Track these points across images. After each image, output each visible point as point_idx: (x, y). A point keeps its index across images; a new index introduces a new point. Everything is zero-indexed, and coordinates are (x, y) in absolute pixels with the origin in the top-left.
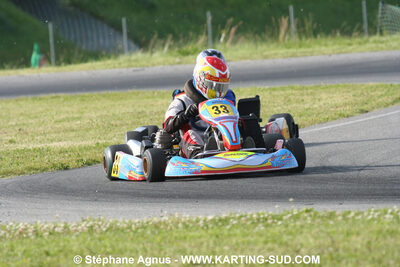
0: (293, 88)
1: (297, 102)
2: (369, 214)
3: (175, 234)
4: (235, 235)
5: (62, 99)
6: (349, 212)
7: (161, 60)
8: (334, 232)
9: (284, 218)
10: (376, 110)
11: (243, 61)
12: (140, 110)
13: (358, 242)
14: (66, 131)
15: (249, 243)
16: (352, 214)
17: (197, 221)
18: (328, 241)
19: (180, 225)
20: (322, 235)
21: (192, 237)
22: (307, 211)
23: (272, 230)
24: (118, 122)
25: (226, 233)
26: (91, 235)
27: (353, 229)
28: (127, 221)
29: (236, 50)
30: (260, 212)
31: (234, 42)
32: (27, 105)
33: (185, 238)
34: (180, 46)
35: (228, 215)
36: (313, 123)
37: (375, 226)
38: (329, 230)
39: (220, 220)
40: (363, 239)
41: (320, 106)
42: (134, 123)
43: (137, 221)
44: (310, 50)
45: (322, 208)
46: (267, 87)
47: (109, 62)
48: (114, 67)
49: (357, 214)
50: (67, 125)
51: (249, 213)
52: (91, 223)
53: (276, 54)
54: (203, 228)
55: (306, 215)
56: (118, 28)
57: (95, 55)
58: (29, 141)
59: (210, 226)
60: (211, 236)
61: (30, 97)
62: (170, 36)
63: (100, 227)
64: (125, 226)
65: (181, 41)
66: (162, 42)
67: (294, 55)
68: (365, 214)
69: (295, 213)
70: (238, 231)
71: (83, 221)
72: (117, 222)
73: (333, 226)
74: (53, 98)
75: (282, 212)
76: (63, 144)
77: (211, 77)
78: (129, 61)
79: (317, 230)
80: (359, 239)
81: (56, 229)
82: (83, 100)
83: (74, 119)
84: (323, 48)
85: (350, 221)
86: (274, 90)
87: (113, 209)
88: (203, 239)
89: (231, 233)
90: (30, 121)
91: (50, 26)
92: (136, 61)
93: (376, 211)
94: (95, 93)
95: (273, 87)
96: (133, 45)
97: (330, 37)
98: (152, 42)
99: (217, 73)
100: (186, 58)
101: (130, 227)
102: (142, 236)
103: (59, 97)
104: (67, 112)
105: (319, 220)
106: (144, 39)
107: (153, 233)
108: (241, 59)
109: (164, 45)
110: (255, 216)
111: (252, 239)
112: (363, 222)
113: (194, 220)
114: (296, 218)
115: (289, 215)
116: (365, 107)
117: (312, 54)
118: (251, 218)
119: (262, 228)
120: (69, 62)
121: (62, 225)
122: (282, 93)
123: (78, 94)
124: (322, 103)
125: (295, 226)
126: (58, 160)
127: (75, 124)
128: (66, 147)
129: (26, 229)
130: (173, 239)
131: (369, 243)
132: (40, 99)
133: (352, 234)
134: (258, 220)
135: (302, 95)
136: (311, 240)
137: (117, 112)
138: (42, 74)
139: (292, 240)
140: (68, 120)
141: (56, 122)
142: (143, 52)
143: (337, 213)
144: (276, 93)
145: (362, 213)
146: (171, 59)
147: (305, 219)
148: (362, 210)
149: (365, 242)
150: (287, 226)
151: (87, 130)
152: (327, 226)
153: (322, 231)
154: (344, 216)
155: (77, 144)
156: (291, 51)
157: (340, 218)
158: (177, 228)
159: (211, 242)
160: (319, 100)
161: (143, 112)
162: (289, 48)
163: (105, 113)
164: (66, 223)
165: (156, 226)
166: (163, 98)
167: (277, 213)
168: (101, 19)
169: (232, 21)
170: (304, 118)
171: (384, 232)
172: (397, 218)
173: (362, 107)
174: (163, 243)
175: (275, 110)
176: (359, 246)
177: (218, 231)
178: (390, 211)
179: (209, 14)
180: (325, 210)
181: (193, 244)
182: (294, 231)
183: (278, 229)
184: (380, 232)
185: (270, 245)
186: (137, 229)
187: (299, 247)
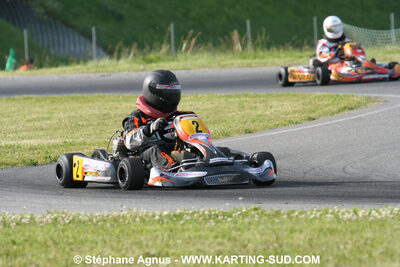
0: (247, 96)
1: (251, 109)
2: (311, 214)
3: (133, 228)
4: (188, 230)
5: (33, 100)
6: (294, 211)
7: (126, 66)
8: (279, 229)
9: (234, 215)
10: (322, 118)
11: (202, 70)
12: (105, 112)
13: (300, 239)
14: (36, 129)
15: (200, 237)
16: (296, 213)
17: (154, 216)
18: (273, 238)
19: (137, 219)
20: (268, 232)
21: (149, 231)
22: (255, 209)
23: (222, 226)
24: (85, 123)
25: (180, 227)
26: (55, 226)
27: (296, 227)
28: (88, 214)
29: (196, 59)
30: (212, 209)
31: (194, 52)
33: (142, 231)
34: (144, 55)
36: (264, 129)
37: (317, 225)
38: (276, 227)
39: (175, 216)
40: (306, 237)
41: (272, 114)
42: (99, 124)
43: (97, 214)
44: (265, 61)
45: (269, 207)
46: (223, 94)
47: (78, 67)
48: (83, 72)
49: (300, 213)
50: (37, 124)
51: (202, 210)
52: (55, 215)
53: (232, 64)
54: (158, 222)
55: (253, 212)
56: (87, 35)
57: (66, 62)
58: (2, 138)
59: (165, 221)
60: (166, 230)
61: (4, 97)
62: (135, 45)
63: (63, 218)
64: (87, 218)
65: (145, 50)
66: (128, 50)
67: (249, 66)
68: (309, 213)
69: (244, 210)
70: (190, 226)
71: (49, 213)
72: (79, 215)
73: (278, 223)
74: (26, 99)
75: (232, 210)
76: (34, 142)
78: (97, 66)
79: (263, 227)
80: (302, 236)
81: (23, 220)
82: (53, 102)
83: (43, 119)
84: (276, 60)
85: (294, 220)
86: (230, 96)
87: (77, 203)
88: (158, 233)
89: (184, 228)
90: (4, 120)
91: (25, 32)
92: (103, 67)
93: (318, 211)
94: (65, 96)
95: (228, 94)
96: (101, 52)
97: (282, 50)
98: (117, 48)
100: (149, 65)
101: (91, 220)
102: (102, 228)
103: (31, 98)
105: (264, 218)
106: (110, 46)
107: (112, 226)
108: (200, 67)
109: (129, 53)
110: (206, 213)
111: (203, 234)
112: (306, 221)
113: (151, 214)
114: (245, 215)
115: (238, 213)
116: (312, 115)
117: (265, 65)
118: (204, 214)
119: (213, 224)
120: (41, 66)
121: (29, 217)
122: (237, 99)
123: (49, 96)
124: (273, 110)
125: (242, 223)
126: (28, 156)
127: (44, 124)
128: (36, 145)
130: (131, 232)
131: (311, 240)
132: (14, 100)
133: (295, 231)
134: (210, 216)
135: (255, 102)
136: (258, 236)
137: (84, 114)
138: (15, 76)
139: (241, 236)
140: (38, 119)
141: (27, 121)
142: (109, 59)
143: (282, 212)
144: (229, 99)
146: (136, 66)
147: (253, 216)
148: (305, 209)
149: (309, 237)
150: (236, 222)
151: (56, 129)
152: (273, 223)
153: (268, 228)
154: (289, 214)
155: (46, 142)
156: (246, 61)
157: (285, 216)
158: (135, 221)
159: (166, 235)
160: (271, 107)
161: (108, 114)
162: (245, 58)
163: (73, 114)
164: (32, 215)
165: (115, 220)
166: (127, 101)
167: (228, 210)
168: (73, 27)
169: (192, 32)
170: (256, 123)
171: (325, 230)
172: (337, 217)
173: (310, 115)
174: (121, 236)
175: (230, 115)
176: (301, 243)
177: (172, 226)
178: (331, 211)
179: (172, 26)
180: (272, 209)
181: (149, 237)
182: (242, 228)
183: (227, 225)
184: (321, 230)
185: (220, 240)
186: (98, 222)
187: (246, 242)
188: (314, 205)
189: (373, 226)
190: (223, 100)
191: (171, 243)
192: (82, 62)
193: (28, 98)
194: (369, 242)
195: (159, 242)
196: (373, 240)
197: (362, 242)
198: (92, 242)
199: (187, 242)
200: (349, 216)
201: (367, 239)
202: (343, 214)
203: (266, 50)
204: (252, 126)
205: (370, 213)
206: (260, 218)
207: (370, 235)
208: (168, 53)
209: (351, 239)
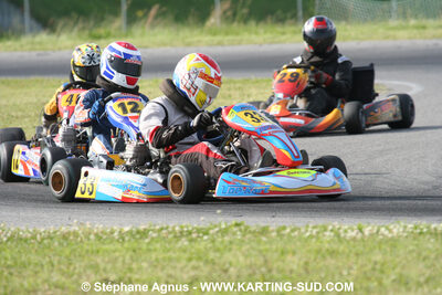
2: (307, 231)
3: (86, 247)
4: (155, 250)
6: (284, 228)
7: (68, 43)
8: (267, 250)
9: (211, 232)
13: (293, 262)
15: (170, 259)
16: (288, 230)
17: (112, 233)
18: (260, 261)
19: (92, 237)
20: (254, 253)
21: (106, 251)
22: (237, 225)
23: (197, 246)
24: (19, 114)
25: (144, 247)
27: (289, 247)
28: (31, 230)
29: (155, 35)
30: (184, 224)
33: (98, 251)
34: (90, 29)
35: (146, 227)
37: (314, 245)
38: (262, 248)
39: (138, 232)
40: (300, 259)
43: (42, 230)
44: (239, 38)
48: (15, 50)
49: (293, 231)
51: (171, 225)
53: (199, 41)
54: (118, 241)
55: (235, 229)
59: (127, 239)
60: (128, 250)
64: (29, 235)
67: (220, 44)
68: (303, 230)
69: (223, 226)
70: (158, 246)
72: (19, 230)
73: (266, 243)
75: (208, 225)
77: (205, 76)
78: (33, 43)
79: (248, 246)
80: (296, 259)
84: (253, 37)
85: (285, 238)
87: (14, 214)
88: (117, 254)
89: (150, 247)
92: (40, 43)
93: (314, 227)
97: (262, 24)
101: (34, 237)
102: (49, 247)
105: (248, 236)
107: (60, 244)
108: (159, 45)
109: (73, 27)
110: (177, 229)
111: (174, 255)
112: (300, 240)
113: (108, 231)
114: (224, 232)
115: (217, 229)
117: (240, 43)
118: (174, 230)
119: (186, 243)
125: (222, 242)
130: (84, 252)
131: (306, 263)
133: (287, 252)
134: (181, 232)
135: (229, 89)
136: (241, 259)
139: (220, 258)
142: (49, 34)
143: (271, 228)
145: (299, 229)
147: (234, 234)
148: (297, 225)
149: (304, 260)
150: (213, 241)
152: (259, 242)
153: (252, 248)
154: (278, 231)
156: (218, 38)
157: (274, 234)
158: (89, 239)
159: (128, 257)
160: (249, 96)
162: (215, 34)
163: (4, 102)
165: (65, 237)
167: (201, 226)
171: (324, 251)
172: (338, 235)
174: (72, 257)
176: (295, 267)
177: (135, 245)
178: (330, 227)
180: (257, 225)
181: (107, 259)
182: (221, 247)
183: (203, 244)
184: (318, 252)
185: (194, 263)
186: (43, 239)
187: (227, 265)
189: (383, 247)
191: (134, 266)
194: (378, 267)
195: (119, 264)
196: (383, 265)
197: (370, 267)
198: (36, 264)
199: (154, 265)
200: (354, 234)
201: (376, 263)
202: (346, 231)
205: (378, 232)
206: (244, 236)
207: (378, 258)
208: (120, 28)
209: (356, 263)
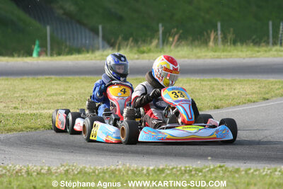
0: (216, 80)
1: (219, 90)
2: (264, 171)
3: (126, 179)
5: (53, 80)
6: (250, 169)
8: (238, 183)
9: (204, 170)
10: (274, 99)
11: (183, 60)
14: (54, 102)
16: (252, 171)
17: (142, 170)
19: (130, 172)
20: (230, 184)
22: (220, 167)
25: (162, 179)
26: (67, 176)
27: (252, 181)
28: (92, 167)
29: (178, 51)
30: (187, 165)
31: (177, 46)
32: (28, 83)
35: (164, 167)
36: (229, 106)
37: (268, 180)
38: (235, 181)
39: (158, 170)
41: (235, 94)
43: (99, 168)
44: (230, 54)
45: (231, 165)
46: (198, 79)
47: (88, 55)
48: (91, 59)
49: (255, 171)
50: (55, 98)
51: (179, 166)
52: (67, 168)
53: (206, 56)
54: (146, 175)
55: (219, 169)
56: (96, 31)
57: (79, 51)
58: (28, 108)
59: (151, 174)
61: (31, 77)
62: (131, 39)
63: (73, 170)
64: (91, 171)
65: (139, 43)
66: (126, 43)
67: (219, 57)
68: (262, 171)
69: (212, 167)
70: (170, 178)
71: (62, 166)
72: (85, 167)
73: (238, 178)
74: (47, 79)
75: (203, 166)
77: (166, 69)
78: (102, 55)
80: (256, 188)
81: (42, 171)
82: (68, 81)
83: (60, 94)
84: (240, 53)
85: (250, 175)
86: (203, 81)
90: (30, 94)
91: (48, 28)
93: (269, 169)
94: (77, 77)
95: (202, 78)
96: (106, 45)
97: (244, 45)
98: (118, 42)
99: (171, 66)
100: (142, 56)
101: (94, 172)
102: (103, 178)
103: (51, 78)
104: (56, 89)
105: (227, 173)
106: (113, 41)
107: (110, 177)
109: (127, 45)
110: (183, 168)
112: (259, 177)
113: (140, 169)
114: (212, 171)
115: (207, 169)
116: (266, 96)
117: (231, 57)
118: (180, 169)
119: (188, 177)
120: (59, 54)
121: (47, 168)
122: (209, 83)
124: (236, 92)
125: (210, 177)
126: (47, 122)
127: (61, 98)
129: (21, 170)
132: (38, 79)
133: (251, 184)
134: (185, 171)
135: (222, 85)
138: (40, 61)
140: (56, 94)
141: (48, 96)
143: (242, 169)
144: (204, 83)
145: (259, 170)
146: (132, 56)
147: (219, 172)
148: (259, 168)
150: (205, 176)
151: (69, 103)
152: (234, 178)
153: (230, 181)
154: (246, 171)
156: (217, 54)
157: (243, 173)
158: (128, 174)
160: (234, 89)
162: (215, 51)
163: (83, 91)
164: (49, 167)
165: (113, 172)
167: (199, 167)
168: (84, 25)
169: (175, 30)
170: (223, 101)
171: (274, 184)
173: (264, 96)
175: (203, 94)
177: (156, 178)
178: (279, 169)
179: (160, 25)
180: (233, 167)
183: (198, 178)
184: (271, 184)
186: (99, 173)
188: (266, 165)
190: (198, 83)
192: (90, 52)
193: (49, 78)
203: (232, 45)
204: (220, 104)
206: (224, 173)
208: (157, 46)
